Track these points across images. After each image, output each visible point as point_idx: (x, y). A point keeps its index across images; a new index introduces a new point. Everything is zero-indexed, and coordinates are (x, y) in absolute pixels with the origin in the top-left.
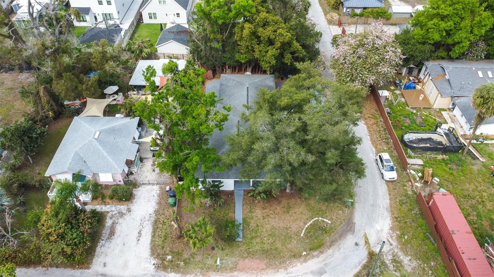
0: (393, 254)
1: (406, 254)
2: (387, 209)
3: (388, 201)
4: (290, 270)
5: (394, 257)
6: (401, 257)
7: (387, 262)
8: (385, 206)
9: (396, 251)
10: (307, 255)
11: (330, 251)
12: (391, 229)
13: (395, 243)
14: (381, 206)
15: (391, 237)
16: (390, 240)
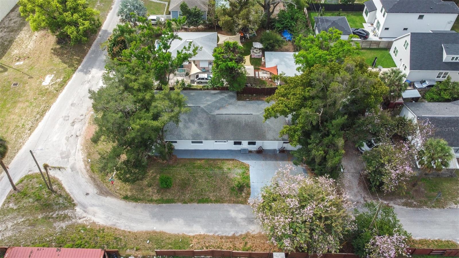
0: (72, 217)
1: (67, 227)
2: (114, 225)
3: (122, 229)
4: (81, 152)
5: (69, 217)
6: (67, 222)
7: (66, 211)
8: (118, 225)
9: (73, 220)
10: (88, 162)
11: (87, 176)
12: (94, 223)
13: (80, 221)
14: (118, 221)
15: (86, 221)
16: (84, 219)
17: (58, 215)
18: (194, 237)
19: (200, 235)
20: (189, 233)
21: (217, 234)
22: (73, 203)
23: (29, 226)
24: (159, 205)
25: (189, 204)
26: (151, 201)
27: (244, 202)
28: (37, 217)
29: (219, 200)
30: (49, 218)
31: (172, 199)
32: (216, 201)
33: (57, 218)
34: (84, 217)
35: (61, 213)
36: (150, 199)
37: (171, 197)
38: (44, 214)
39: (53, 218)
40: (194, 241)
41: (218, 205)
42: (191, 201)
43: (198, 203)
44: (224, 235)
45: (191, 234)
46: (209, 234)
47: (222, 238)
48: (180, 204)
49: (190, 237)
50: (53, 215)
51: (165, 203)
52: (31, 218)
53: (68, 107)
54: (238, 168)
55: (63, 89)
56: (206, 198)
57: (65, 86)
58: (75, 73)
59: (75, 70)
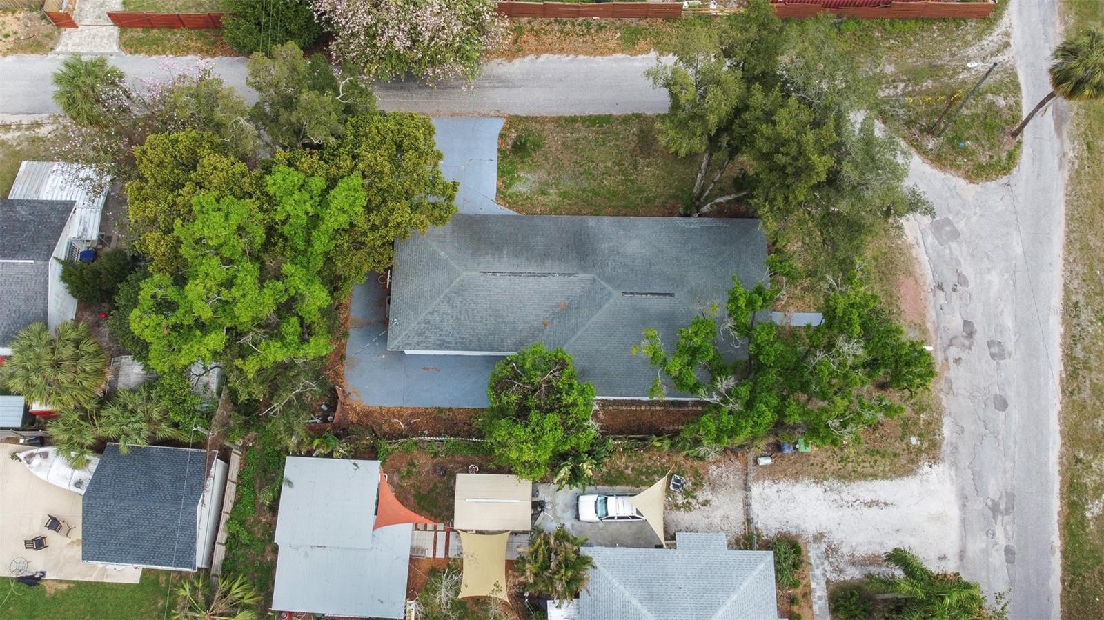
18: (615, 51)
19: (602, 54)
20: (624, 59)
21: (571, 56)
23: (942, 65)
25: (630, 113)
27: (513, 121)
28: (934, 81)
29: (569, 122)
30: (909, 80)
32: (573, 120)
33: (893, 81)
38: (924, 88)
39: (903, 81)
40: (613, 44)
41: (568, 112)
42: (625, 120)
43: (610, 115)
44: (557, 56)
45: (619, 56)
46: (586, 57)
47: (561, 51)
48: (649, 113)
49: (623, 51)
50: (906, 87)
52: (946, 80)
53: (1011, 395)
54: (521, 196)
55: (1061, 473)
56: (593, 126)
57: (1062, 485)
58: (1058, 555)
59: (1064, 568)
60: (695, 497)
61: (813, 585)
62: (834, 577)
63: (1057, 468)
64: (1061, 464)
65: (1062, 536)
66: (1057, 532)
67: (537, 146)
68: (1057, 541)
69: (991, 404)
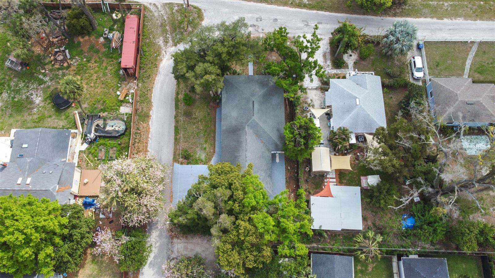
0: (166, 46)
1: (159, 45)
2: (159, 73)
3: (156, 79)
5: (167, 45)
6: (163, 44)
7: (171, 42)
8: (159, 75)
9: (164, 47)
12: (162, 60)
13: (163, 52)
14: (162, 75)
15: (164, 55)
16: (165, 54)
17: (169, 37)
18: (148, 124)
19: (149, 129)
20: (151, 121)
21: (149, 139)
22: (178, 44)
23: (161, 23)
24: (174, 100)
25: (174, 120)
26: (177, 94)
27: (175, 160)
28: (167, 26)
29: (177, 141)
30: (166, 33)
31: (178, 108)
32: (176, 139)
33: (166, 38)
34: (166, 53)
35: (170, 39)
36: (179, 93)
37: (180, 107)
38: (169, 29)
39: (166, 35)
40: (145, 125)
41: (173, 141)
42: (177, 121)
43: (175, 126)
44: (149, 144)
45: (150, 123)
46: (150, 134)
47: (147, 143)
48: (174, 113)
49: (148, 122)
50: (168, 34)
51: (175, 103)
52: (166, 23)
53: (273, 17)
54: (206, 156)
55: (295, 8)
56: (179, 132)
57: (299, 8)
58: (318, 12)
59: (322, 10)
60: (310, 104)
61: (333, 73)
62: (330, 68)
63: (294, 9)
64: (293, 7)
65: (313, 10)
66: (312, 11)
67: (186, 151)
68: (315, 12)
69: (276, 23)
